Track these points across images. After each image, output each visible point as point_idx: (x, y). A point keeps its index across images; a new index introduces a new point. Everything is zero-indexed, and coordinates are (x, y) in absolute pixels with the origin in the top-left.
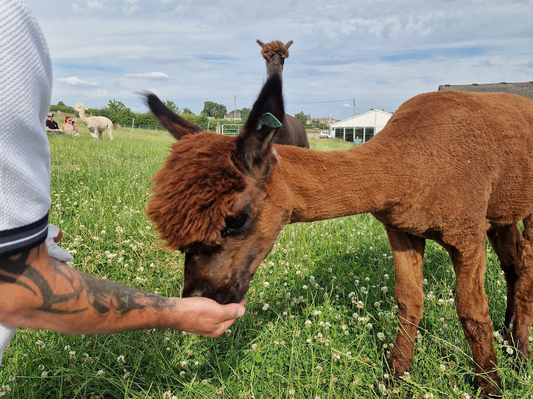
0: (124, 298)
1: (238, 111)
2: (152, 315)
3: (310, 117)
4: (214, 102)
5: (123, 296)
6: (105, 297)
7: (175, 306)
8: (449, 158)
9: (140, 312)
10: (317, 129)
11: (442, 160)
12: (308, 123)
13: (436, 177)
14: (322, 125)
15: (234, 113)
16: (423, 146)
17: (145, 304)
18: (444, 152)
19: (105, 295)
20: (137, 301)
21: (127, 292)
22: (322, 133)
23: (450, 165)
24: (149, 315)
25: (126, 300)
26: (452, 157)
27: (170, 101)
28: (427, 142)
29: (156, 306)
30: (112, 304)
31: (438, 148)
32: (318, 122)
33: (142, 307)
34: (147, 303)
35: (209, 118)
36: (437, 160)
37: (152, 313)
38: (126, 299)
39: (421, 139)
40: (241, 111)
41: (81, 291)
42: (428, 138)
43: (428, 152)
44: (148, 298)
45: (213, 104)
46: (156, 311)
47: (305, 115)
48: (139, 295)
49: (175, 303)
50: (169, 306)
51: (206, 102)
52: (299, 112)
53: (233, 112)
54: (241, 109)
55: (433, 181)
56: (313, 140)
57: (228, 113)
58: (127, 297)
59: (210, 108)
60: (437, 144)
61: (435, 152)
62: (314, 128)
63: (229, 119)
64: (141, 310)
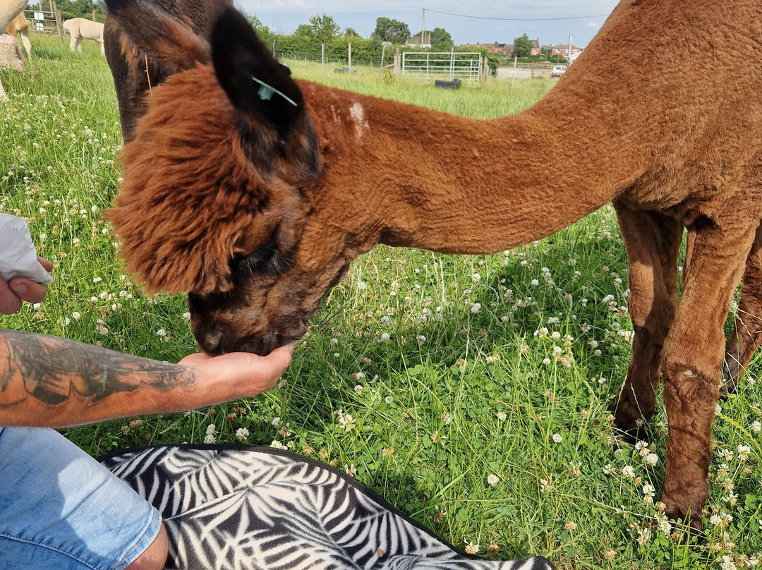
0: (98, 377)
1: (428, 33)
2: (151, 399)
3: (538, 43)
4: (391, 19)
5: (97, 373)
6: (59, 380)
7: (193, 382)
8: (750, 48)
9: (128, 396)
10: (548, 62)
11: (735, 53)
12: (534, 52)
13: (721, 90)
14: (556, 56)
15: (421, 36)
16: (691, 36)
17: (139, 383)
18: (741, 37)
19: (58, 376)
20: (123, 379)
21: (105, 366)
22: (555, 68)
23: (752, 60)
24: (144, 399)
25: (102, 379)
26: (757, 45)
27: (327, 16)
28: (701, 23)
29: (158, 385)
30: (74, 388)
31: (726, 29)
32: (550, 51)
33: (131, 388)
34: (142, 381)
35: (384, 43)
36: (725, 54)
37: (150, 395)
38: (102, 377)
39: (686, 23)
40: (432, 34)
41: (10, 377)
42: (703, 15)
43: (704, 44)
44: (146, 373)
45: (389, 21)
46: (157, 393)
47: (529, 39)
48: (128, 369)
49: (194, 376)
50: (182, 383)
51: (379, 18)
52: (520, 35)
53: (419, 35)
54: (432, 30)
55: (717, 99)
56: (541, 80)
57: (412, 36)
58: (106, 372)
59: (384, 28)
60: (726, 21)
61: (719, 40)
62: (542, 61)
63: (413, 46)
64: (129, 393)
